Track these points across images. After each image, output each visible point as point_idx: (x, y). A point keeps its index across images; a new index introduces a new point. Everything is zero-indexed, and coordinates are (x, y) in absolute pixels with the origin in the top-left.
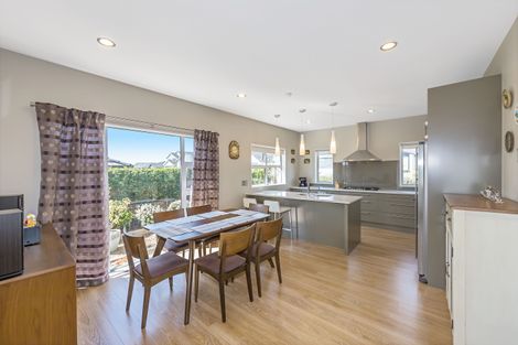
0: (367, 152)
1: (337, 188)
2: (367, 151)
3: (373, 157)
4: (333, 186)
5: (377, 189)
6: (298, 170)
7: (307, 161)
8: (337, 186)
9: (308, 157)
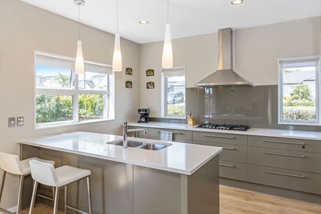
0: (231, 73)
1: (190, 126)
2: (232, 70)
3: (242, 80)
4: (185, 122)
5: (246, 128)
6: (138, 97)
7: (150, 85)
8: (190, 122)
9: (151, 79)
